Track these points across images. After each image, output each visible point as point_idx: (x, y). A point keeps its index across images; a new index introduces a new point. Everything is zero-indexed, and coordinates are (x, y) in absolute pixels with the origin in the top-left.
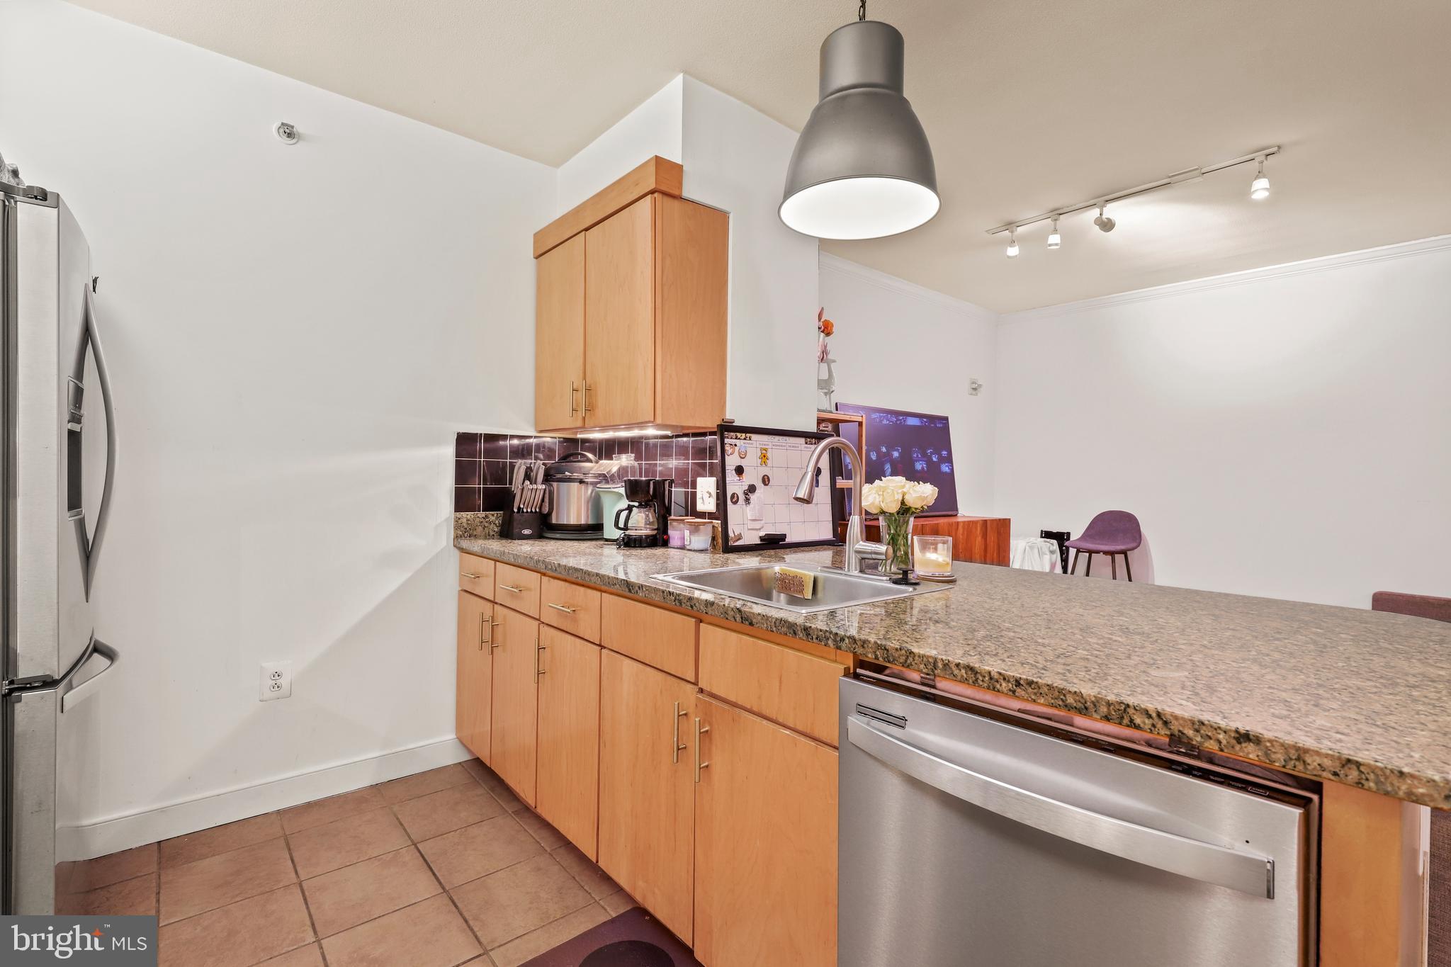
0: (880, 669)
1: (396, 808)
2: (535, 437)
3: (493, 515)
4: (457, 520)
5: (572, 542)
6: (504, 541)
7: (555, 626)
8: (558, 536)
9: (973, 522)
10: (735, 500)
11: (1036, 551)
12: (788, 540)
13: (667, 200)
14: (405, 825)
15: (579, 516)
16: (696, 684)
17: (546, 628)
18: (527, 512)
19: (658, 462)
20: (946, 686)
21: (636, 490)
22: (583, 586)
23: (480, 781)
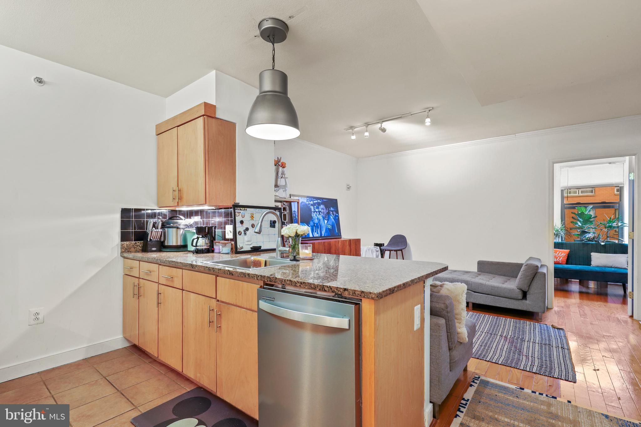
0: (272, 285)
1: (95, 366)
2: (158, 209)
3: (139, 243)
4: (122, 245)
5: (174, 252)
6: (143, 253)
7: (165, 284)
8: (168, 250)
9: (345, 240)
10: (240, 233)
11: (370, 251)
12: (262, 248)
13: (210, 119)
14: (100, 371)
15: (177, 242)
16: (216, 298)
17: (161, 286)
18: (154, 241)
19: (211, 219)
20: (289, 288)
21: (200, 231)
22: (176, 268)
23: (134, 353)
